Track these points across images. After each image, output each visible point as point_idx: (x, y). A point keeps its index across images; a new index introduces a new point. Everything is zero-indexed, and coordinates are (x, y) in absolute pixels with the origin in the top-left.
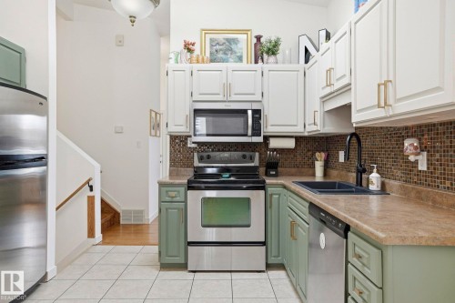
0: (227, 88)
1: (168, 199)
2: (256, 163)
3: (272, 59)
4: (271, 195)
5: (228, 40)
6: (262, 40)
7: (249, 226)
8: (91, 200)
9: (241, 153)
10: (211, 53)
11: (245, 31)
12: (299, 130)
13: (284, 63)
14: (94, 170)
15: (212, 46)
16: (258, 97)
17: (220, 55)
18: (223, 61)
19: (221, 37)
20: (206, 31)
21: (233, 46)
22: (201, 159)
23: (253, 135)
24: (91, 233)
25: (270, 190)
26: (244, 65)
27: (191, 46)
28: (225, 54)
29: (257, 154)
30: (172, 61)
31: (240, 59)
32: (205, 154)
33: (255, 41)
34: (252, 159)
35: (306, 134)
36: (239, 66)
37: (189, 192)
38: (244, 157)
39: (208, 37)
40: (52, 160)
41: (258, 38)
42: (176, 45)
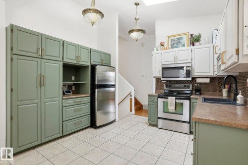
0: (176, 58)
1: (151, 101)
2: (190, 89)
3: (197, 43)
4: (193, 103)
5: (178, 38)
6: (193, 36)
7: (182, 114)
8: (131, 99)
9: (183, 85)
10: (171, 45)
11: (186, 34)
12: (211, 74)
13: (205, 44)
14: (132, 90)
15: (171, 42)
16: (190, 61)
17: (175, 45)
18: (176, 47)
19: (175, 38)
20: (169, 37)
21: (181, 41)
22: (167, 87)
23: (187, 77)
24: (131, 111)
25: (192, 100)
26: (185, 48)
27: (163, 44)
28: (177, 44)
29: (191, 85)
30: (155, 51)
31: (184, 45)
32: (168, 85)
33: (190, 37)
34: (189, 87)
35: (215, 76)
36: (183, 48)
37: (159, 99)
38: (185, 86)
39: (170, 39)
40: (117, 86)
41: (192, 35)
42: (158, 44)
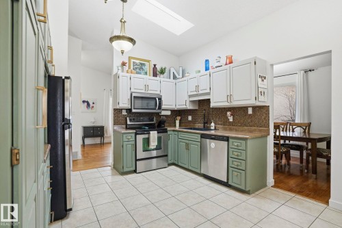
0: (147, 87)
1: (126, 140)
2: (155, 121)
3: (162, 76)
4: (169, 135)
5: (141, 64)
6: (157, 66)
10: (133, 69)
11: (149, 61)
12: (173, 107)
15: (134, 65)
17: (138, 70)
18: (139, 73)
19: (137, 61)
20: (132, 58)
21: (143, 67)
22: (130, 120)
23: (158, 109)
25: (168, 133)
26: (147, 76)
28: (140, 70)
29: (155, 118)
31: (146, 73)
32: (132, 118)
33: (153, 66)
34: (152, 120)
35: (176, 109)
39: (132, 60)
41: (155, 65)
